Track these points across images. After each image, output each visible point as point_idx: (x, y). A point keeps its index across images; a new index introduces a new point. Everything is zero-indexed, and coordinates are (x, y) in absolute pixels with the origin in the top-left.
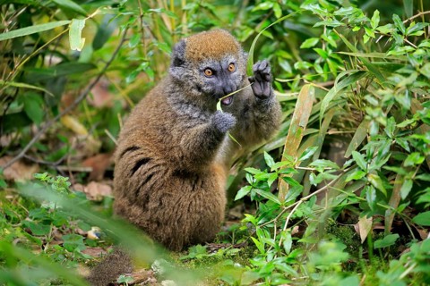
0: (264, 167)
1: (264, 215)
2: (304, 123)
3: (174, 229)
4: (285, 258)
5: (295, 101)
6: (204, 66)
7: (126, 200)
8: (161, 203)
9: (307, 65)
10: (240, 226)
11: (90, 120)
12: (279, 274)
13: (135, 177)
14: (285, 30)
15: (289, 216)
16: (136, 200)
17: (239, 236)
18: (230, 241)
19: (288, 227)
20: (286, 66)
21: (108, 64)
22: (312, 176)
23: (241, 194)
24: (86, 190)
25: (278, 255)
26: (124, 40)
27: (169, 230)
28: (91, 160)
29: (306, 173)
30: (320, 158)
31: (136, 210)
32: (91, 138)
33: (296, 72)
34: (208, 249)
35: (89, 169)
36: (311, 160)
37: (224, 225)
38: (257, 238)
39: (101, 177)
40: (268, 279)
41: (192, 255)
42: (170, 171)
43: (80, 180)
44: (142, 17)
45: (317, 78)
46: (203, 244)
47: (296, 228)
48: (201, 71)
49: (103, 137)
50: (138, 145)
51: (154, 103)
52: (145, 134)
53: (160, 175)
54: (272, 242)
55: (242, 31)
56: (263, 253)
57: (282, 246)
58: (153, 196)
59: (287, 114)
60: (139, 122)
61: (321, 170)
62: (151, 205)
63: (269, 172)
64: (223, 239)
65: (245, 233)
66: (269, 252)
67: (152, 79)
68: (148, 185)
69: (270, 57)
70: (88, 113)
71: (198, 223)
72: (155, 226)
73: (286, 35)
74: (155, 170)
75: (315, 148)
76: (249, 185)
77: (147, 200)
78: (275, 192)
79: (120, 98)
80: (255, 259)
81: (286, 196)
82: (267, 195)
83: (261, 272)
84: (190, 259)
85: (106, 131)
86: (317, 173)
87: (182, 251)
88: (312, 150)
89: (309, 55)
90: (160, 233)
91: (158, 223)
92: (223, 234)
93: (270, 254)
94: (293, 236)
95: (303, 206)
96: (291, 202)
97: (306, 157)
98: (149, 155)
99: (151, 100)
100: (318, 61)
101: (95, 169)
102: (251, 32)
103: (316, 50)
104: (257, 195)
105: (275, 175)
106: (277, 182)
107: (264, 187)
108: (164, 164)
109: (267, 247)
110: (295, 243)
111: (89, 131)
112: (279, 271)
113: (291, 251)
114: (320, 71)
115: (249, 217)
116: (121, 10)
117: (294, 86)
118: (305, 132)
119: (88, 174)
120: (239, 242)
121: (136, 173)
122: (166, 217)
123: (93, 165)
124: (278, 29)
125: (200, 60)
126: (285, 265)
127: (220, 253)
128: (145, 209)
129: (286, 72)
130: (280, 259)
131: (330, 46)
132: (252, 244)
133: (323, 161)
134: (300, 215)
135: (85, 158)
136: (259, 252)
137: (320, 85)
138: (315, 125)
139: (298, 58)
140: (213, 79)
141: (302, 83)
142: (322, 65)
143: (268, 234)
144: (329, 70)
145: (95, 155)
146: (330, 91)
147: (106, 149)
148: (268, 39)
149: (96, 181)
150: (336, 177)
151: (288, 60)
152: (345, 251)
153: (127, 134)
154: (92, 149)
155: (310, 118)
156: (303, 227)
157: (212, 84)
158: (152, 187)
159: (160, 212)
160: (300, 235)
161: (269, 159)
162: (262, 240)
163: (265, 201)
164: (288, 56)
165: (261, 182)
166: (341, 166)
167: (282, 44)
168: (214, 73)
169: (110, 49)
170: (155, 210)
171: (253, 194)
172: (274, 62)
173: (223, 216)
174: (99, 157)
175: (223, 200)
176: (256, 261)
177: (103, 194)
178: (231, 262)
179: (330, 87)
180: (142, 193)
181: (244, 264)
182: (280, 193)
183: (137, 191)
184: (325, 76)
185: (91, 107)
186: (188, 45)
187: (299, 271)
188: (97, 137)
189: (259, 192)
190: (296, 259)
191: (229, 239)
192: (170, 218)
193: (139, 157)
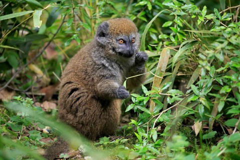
0: (142, 93)
1: (142, 120)
2: (164, 69)
3: (91, 128)
4: (153, 144)
5: (159, 56)
7: (65, 111)
8: (85, 113)
9: (166, 37)
10: (128, 126)
11: (44, 66)
12: (149, 153)
13: (70, 98)
15: (156, 121)
16: (70, 111)
17: (128, 132)
18: (123, 135)
19: (155, 127)
20: (154, 37)
21: (55, 35)
22: (168, 99)
23: (129, 108)
24: (42, 106)
25: (149, 143)
26: (64, 22)
27: (89, 128)
28: (45, 89)
29: (165, 97)
30: (173, 88)
31: (70, 116)
32: (45, 76)
33: (159, 40)
34: (110, 139)
35: (44, 94)
36: (168, 89)
37: (120, 125)
38: (137, 133)
39: (50, 98)
40: (144, 156)
41: (101, 142)
42: (90, 95)
43: (39, 100)
44: (74, 9)
45: (171, 44)
46: (107, 137)
47: (159, 128)
48: (117, 40)
49: (52, 76)
50: (72, 81)
52: (76, 74)
53: (84, 98)
54: (146, 135)
55: (129, 17)
56: (141, 142)
57: (152, 138)
58: (80, 109)
59: (154, 64)
60: (73, 68)
61: (173, 96)
62: (79, 114)
63: (145, 96)
64: (118, 133)
65: (130, 130)
67: (79, 43)
68: (78, 103)
70: (43, 62)
72: (81, 126)
74: (81, 95)
75: (171, 83)
76: (133, 103)
77: (77, 111)
78: (148, 107)
79: (60, 54)
80: (137, 145)
81: (153, 110)
82: (143, 109)
83: (140, 152)
84: (100, 145)
85: (53, 73)
86: (171, 97)
87: (96, 140)
88: (168, 84)
89: (167, 31)
90: (84, 130)
91: (83, 124)
92: (119, 130)
93: (145, 142)
94: (157, 132)
95: (164, 116)
96: (157, 113)
97: (165, 88)
98: (78, 86)
99: (81, 55)
100: (172, 34)
101: (47, 94)
102: (134, 18)
103: (171, 28)
104: (138, 109)
105: (148, 98)
106: (149, 102)
107: (142, 104)
108: (86, 92)
109: (143, 138)
110: (158, 136)
111: (44, 72)
112: (150, 152)
113: (157, 140)
114: (173, 40)
115: (133, 121)
116: (62, 5)
117: (159, 48)
118: (164, 74)
119: (43, 97)
120: (128, 135)
121: (71, 96)
122: (87, 121)
123: (46, 92)
124: (150, 16)
125: (118, 34)
126: (153, 148)
127: (117, 141)
128: (76, 116)
129: (154, 40)
130: (151, 145)
131: (179, 26)
132: (135, 136)
133: (174, 90)
134: (162, 120)
135: (41, 88)
136: (139, 141)
137: (173, 48)
138: (169, 70)
139: (161, 32)
140: (124, 46)
141: (163, 47)
142: (174, 36)
143: (144, 131)
144: (178, 39)
145: (47, 86)
146: (178, 51)
147: (53, 83)
148: (144, 22)
149: (48, 100)
150: (182, 99)
151: (155, 34)
152: (187, 140)
153: (66, 75)
154: (45, 83)
155: (167, 66)
156: (163, 127)
158: (80, 104)
159: (84, 118)
160: (162, 131)
161: (144, 89)
162: (140, 134)
163: (142, 112)
164: (155, 31)
165: (140, 102)
166: (185, 93)
169: (55, 27)
170: (81, 117)
171: (136, 108)
174: (50, 87)
176: (137, 146)
177: (51, 108)
178: (123, 147)
179: (178, 49)
181: (130, 148)
182: (151, 108)
183: (71, 106)
184: (176, 43)
185: (45, 59)
187: (161, 152)
188: (48, 76)
189: (139, 107)
190: (159, 145)
191: (121, 134)
192: (89, 121)
193: (73, 87)
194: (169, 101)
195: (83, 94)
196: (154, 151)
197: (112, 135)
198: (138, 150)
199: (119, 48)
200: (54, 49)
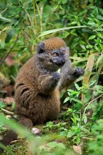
0: (75, 89)
1: (76, 108)
2: (91, 70)
3: (39, 116)
4: (85, 126)
5: (87, 61)
6: (53, 52)
7: (19, 105)
8: (34, 106)
9: (91, 46)
10: (67, 113)
11: (5, 72)
12: (82, 133)
13: (22, 96)
14: (82, 32)
15: (86, 108)
16: (23, 105)
17: (67, 117)
18: (63, 119)
19: (85, 113)
20: (83, 47)
21: (12, 49)
22: (94, 92)
23: (66, 100)
24: (4, 100)
25: (82, 125)
26: (18, 39)
27: (38, 116)
28: (6, 88)
29: (93, 91)
31: (24, 109)
32: (6, 79)
33: (87, 49)
34: (54, 123)
35: (6, 92)
36: (94, 85)
37: (60, 112)
38: (73, 118)
39: (11, 94)
40: (78, 135)
41: (47, 126)
42: (37, 93)
43: (2, 96)
44: (24, 30)
45: (96, 52)
46: (52, 121)
47: (89, 113)
48: (52, 54)
49: (11, 78)
50: (23, 83)
51: (30, 67)
52: (27, 79)
53: (33, 95)
54: (79, 120)
55: (65, 33)
56: (76, 124)
57: (83, 121)
59: (84, 67)
60: (24, 74)
61: (98, 90)
62: (30, 107)
63: (77, 91)
64: (59, 118)
66: (78, 123)
67: (29, 55)
68: (28, 99)
69: (77, 44)
70: (5, 69)
71: (49, 113)
72: (32, 115)
73: (83, 34)
74: (31, 93)
75: (95, 81)
76: (69, 96)
77: (28, 105)
78: (80, 99)
79: (17, 62)
80: (73, 127)
81: (84, 100)
82: (76, 100)
83: (75, 132)
84: (47, 128)
85: (12, 76)
86: (96, 91)
87: (44, 124)
88: (94, 81)
89: (92, 42)
90: (34, 118)
91: (33, 114)
92: (60, 116)
93: (78, 125)
94: (87, 117)
95: (91, 104)
96: (87, 102)
97: (92, 84)
98: (28, 87)
100: (96, 45)
101: (8, 91)
102: (69, 34)
103: (95, 40)
104: (73, 101)
105: (79, 92)
106: (80, 95)
107: (75, 97)
108: (34, 91)
109: (77, 122)
110: (88, 119)
111: (5, 76)
112: (83, 131)
113: (87, 123)
114: (97, 49)
115: (70, 110)
116: (15, 27)
117: (87, 55)
118: (91, 74)
119: (5, 94)
120: (67, 119)
121: (23, 94)
122: (36, 111)
123: (7, 90)
124: (79, 32)
125: (52, 50)
126: (85, 129)
127: (58, 125)
129: (84, 49)
130: (83, 126)
131: (101, 38)
132: (71, 120)
133: (98, 86)
134: (90, 108)
135: (4, 87)
136: (74, 124)
137: (97, 54)
138: (94, 70)
139: (89, 44)
140: (57, 57)
141: (89, 54)
142: (98, 46)
143: (78, 116)
144: (100, 48)
145: (8, 86)
146: (100, 56)
147: (12, 83)
148: (76, 36)
149: (9, 96)
151: (84, 45)
154: (7, 83)
155: (93, 68)
156: (92, 113)
157: (57, 59)
158: (30, 99)
159: (34, 109)
160: (91, 116)
161: (76, 85)
162: (75, 119)
163: (76, 103)
164: (84, 43)
165: (74, 95)
167: (82, 38)
168: (57, 55)
169: (12, 42)
171: (71, 100)
172: (79, 45)
173: (59, 109)
174: (10, 87)
175: (59, 103)
178: (63, 128)
179: (100, 55)
180: (26, 102)
181: (68, 129)
182: (82, 99)
184: (99, 51)
185: (6, 66)
187: (90, 131)
188: (8, 78)
189: (73, 99)
190: (89, 126)
191: (62, 118)
192: (38, 111)
193: (24, 88)
194: (95, 93)
195: (32, 92)
196: (86, 131)
197: (55, 119)
198: (74, 131)
199: (54, 59)
200: (12, 58)
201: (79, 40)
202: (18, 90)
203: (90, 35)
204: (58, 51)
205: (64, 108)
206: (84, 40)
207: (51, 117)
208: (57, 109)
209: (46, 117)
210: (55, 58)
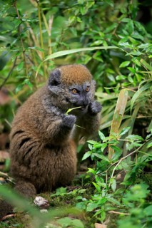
0: (99, 140)
1: (100, 168)
2: (122, 112)
4: (112, 195)
5: (116, 99)
7: (17, 163)
8: (38, 164)
9: (123, 77)
10: (86, 175)
12: (109, 204)
13: (21, 149)
14: (110, 57)
15: (115, 168)
16: (23, 163)
17: (86, 181)
19: (114, 175)
20: (111, 78)
21: (6, 80)
22: (127, 145)
23: (86, 156)
25: (109, 193)
26: (15, 66)
27: (43, 179)
29: (124, 142)
30: (132, 134)
31: (23, 169)
33: (117, 81)
34: (67, 189)
36: (127, 134)
37: (77, 174)
38: (96, 182)
39: (4, 147)
40: (103, 207)
41: (57, 194)
42: (43, 145)
44: (24, 52)
45: (130, 85)
46: (64, 187)
47: (119, 176)
48: (70, 90)
49: (4, 123)
50: (23, 130)
52: (27, 123)
53: (37, 147)
54: (104, 185)
55: (85, 57)
56: (99, 192)
57: (111, 187)
58: (32, 161)
59: (112, 107)
60: (24, 116)
61: (132, 142)
62: (32, 165)
63: (102, 143)
64: (76, 183)
65: (89, 179)
66: (103, 191)
67: (31, 89)
68: (30, 154)
69: (102, 73)
72: (35, 177)
73: (111, 59)
74: (33, 145)
75: (129, 128)
76: (90, 150)
77: (29, 162)
78: (106, 154)
79: (14, 99)
80: (95, 196)
81: (112, 157)
82: (101, 157)
83: (99, 203)
84: (57, 196)
85: (6, 120)
86: (130, 143)
87: (52, 191)
88: (127, 129)
89: (125, 72)
90: (38, 181)
91: (37, 175)
92: (76, 180)
93: (103, 192)
94: (117, 181)
95: (123, 163)
96: (116, 160)
97: (124, 133)
98: (30, 136)
99: (31, 102)
100: (130, 75)
102: (90, 59)
103: (129, 68)
104: (95, 157)
105: (106, 145)
106: (107, 148)
107: (99, 152)
108: (39, 141)
109: (102, 188)
110: (118, 185)
113: (116, 190)
114: (131, 81)
115: (91, 170)
116: (11, 48)
117: (117, 90)
118: (123, 117)
120: (86, 185)
121: (22, 147)
122: (41, 172)
124: (106, 56)
125: (71, 84)
126: (112, 198)
127: (74, 192)
128: (29, 168)
129: (112, 82)
130: (110, 195)
131: (137, 66)
132: (93, 186)
133: (133, 136)
134: (121, 168)
136: (97, 191)
137: (131, 89)
138: (128, 113)
139: (119, 73)
140: (77, 96)
141: (120, 89)
142: (133, 77)
143: (103, 180)
144: (137, 80)
146: (137, 92)
148: (100, 62)
149: (1, 149)
150: (141, 145)
151: (113, 74)
152: (148, 189)
155: (126, 109)
156: (123, 175)
157: (76, 98)
158: (32, 155)
159: (38, 169)
160: (121, 180)
161: (101, 134)
162: (99, 184)
163: (100, 160)
164: (112, 72)
165: (98, 149)
166: (144, 138)
167: (109, 65)
168: (78, 92)
169: (7, 70)
170: (35, 168)
171: (93, 156)
172: (104, 76)
173: (75, 169)
174: (3, 135)
175: (75, 160)
177: (5, 157)
178: (80, 198)
179: (137, 90)
180: (26, 159)
181: (88, 199)
182: (109, 155)
183: (24, 158)
184: (135, 84)
186: (62, 73)
187: (121, 202)
189: (96, 155)
190: (120, 195)
191: (80, 183)
192: (44, 172)
193: (24, 137)
194: (128, 147)
195: (35, 144)
196: (115, 201)
197: (69, 184)
198: (97, 201)
200: (7, 94)
201: (106, 68)
202: (15, 140)
203: (122, 60)
204: (80, 87)
205: (83, 167)
206: (112, 68)
207: (63, 181)
208: (72, 169)
209: (55, 180)
210: (74, 96)
